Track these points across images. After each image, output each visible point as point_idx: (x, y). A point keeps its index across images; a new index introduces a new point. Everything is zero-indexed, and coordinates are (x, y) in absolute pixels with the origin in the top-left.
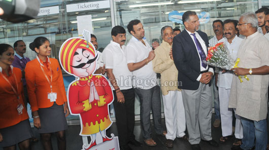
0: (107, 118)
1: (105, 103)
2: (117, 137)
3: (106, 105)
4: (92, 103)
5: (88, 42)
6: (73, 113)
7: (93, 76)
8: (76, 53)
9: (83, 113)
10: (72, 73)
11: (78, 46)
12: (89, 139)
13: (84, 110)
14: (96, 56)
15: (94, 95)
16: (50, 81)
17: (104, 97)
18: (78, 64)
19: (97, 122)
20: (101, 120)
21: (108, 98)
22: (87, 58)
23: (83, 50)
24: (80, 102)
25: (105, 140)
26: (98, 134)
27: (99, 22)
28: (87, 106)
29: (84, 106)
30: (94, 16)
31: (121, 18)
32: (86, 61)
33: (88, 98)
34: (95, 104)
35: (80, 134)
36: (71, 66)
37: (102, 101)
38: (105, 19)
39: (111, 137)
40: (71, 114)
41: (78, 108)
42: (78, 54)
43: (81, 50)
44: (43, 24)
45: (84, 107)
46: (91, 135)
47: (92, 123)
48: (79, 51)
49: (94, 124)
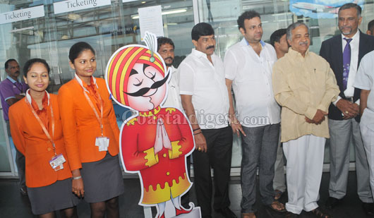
0: (183, 178)
1: (181, 153)
2: (199, 208)
3: (182, 157)
4: (160, 154)
5: (153, 53)
6: (127, 170)
7: (162, 109)
8: (134, 72)
9: (144, 169)
10: (127, 104)
11: (137, 60)
12: (154, 210)
13: (146, 164)
14: (166, 76)
15: (162, 139)
16: (100, 117)
17: (179, 144)
18: (136, 89)
19: (167, 184)
20: (174, 181)
21: (186, 144)
22: (152, 78)
23: (145, 66)
24: (141, 152)
25: (179, 212)
26: (169, 203)
27: (176, 16)
28: (151, 158)
29: (146, 158)
30: (165, 7)
31: (209, 8)
32: (149, 84)
33: (153, 145)
34: (165, 155)
35: (140, 204)
36: (126, 93)
37: (175, 150)
38: (184, 10)
39: (190, 207)
40: (126, 171)
41: (137, 162)
42: (137, 73)
43: (141, 66)
44: (95, 21)
45: (147, 160)
46: (156, 205)
47: (158, 186)
48: (139, 67)
49: (163, 187)
